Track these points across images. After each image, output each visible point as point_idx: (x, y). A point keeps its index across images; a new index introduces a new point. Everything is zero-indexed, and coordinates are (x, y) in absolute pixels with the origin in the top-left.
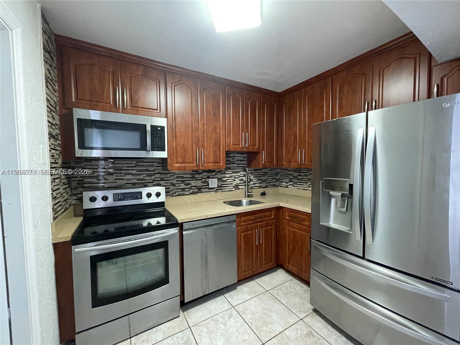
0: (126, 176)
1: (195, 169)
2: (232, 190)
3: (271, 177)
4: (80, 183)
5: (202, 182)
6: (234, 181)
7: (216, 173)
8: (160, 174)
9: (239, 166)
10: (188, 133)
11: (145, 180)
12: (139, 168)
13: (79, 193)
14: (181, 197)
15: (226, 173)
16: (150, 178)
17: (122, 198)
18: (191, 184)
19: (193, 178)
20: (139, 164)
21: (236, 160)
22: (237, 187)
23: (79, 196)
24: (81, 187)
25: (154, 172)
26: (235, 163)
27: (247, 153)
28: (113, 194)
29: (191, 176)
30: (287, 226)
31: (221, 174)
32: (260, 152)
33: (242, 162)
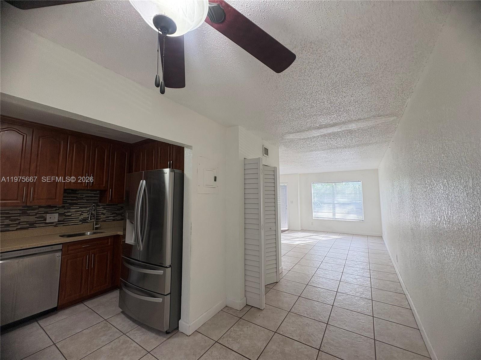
2: (78, 224)
5: (36, 217)
6: (81, 215)
7: (58, 208)
9: (89, 201)
15: (71, 208)
18: (20, 220)
19: (24, 213)
21: (86, 196)
22: (84, 221)
26: (84, 199)
27: (100, 190)
29: (21, 212)
31: (64, 209)
32: (107, 190)
33: (93, 198)
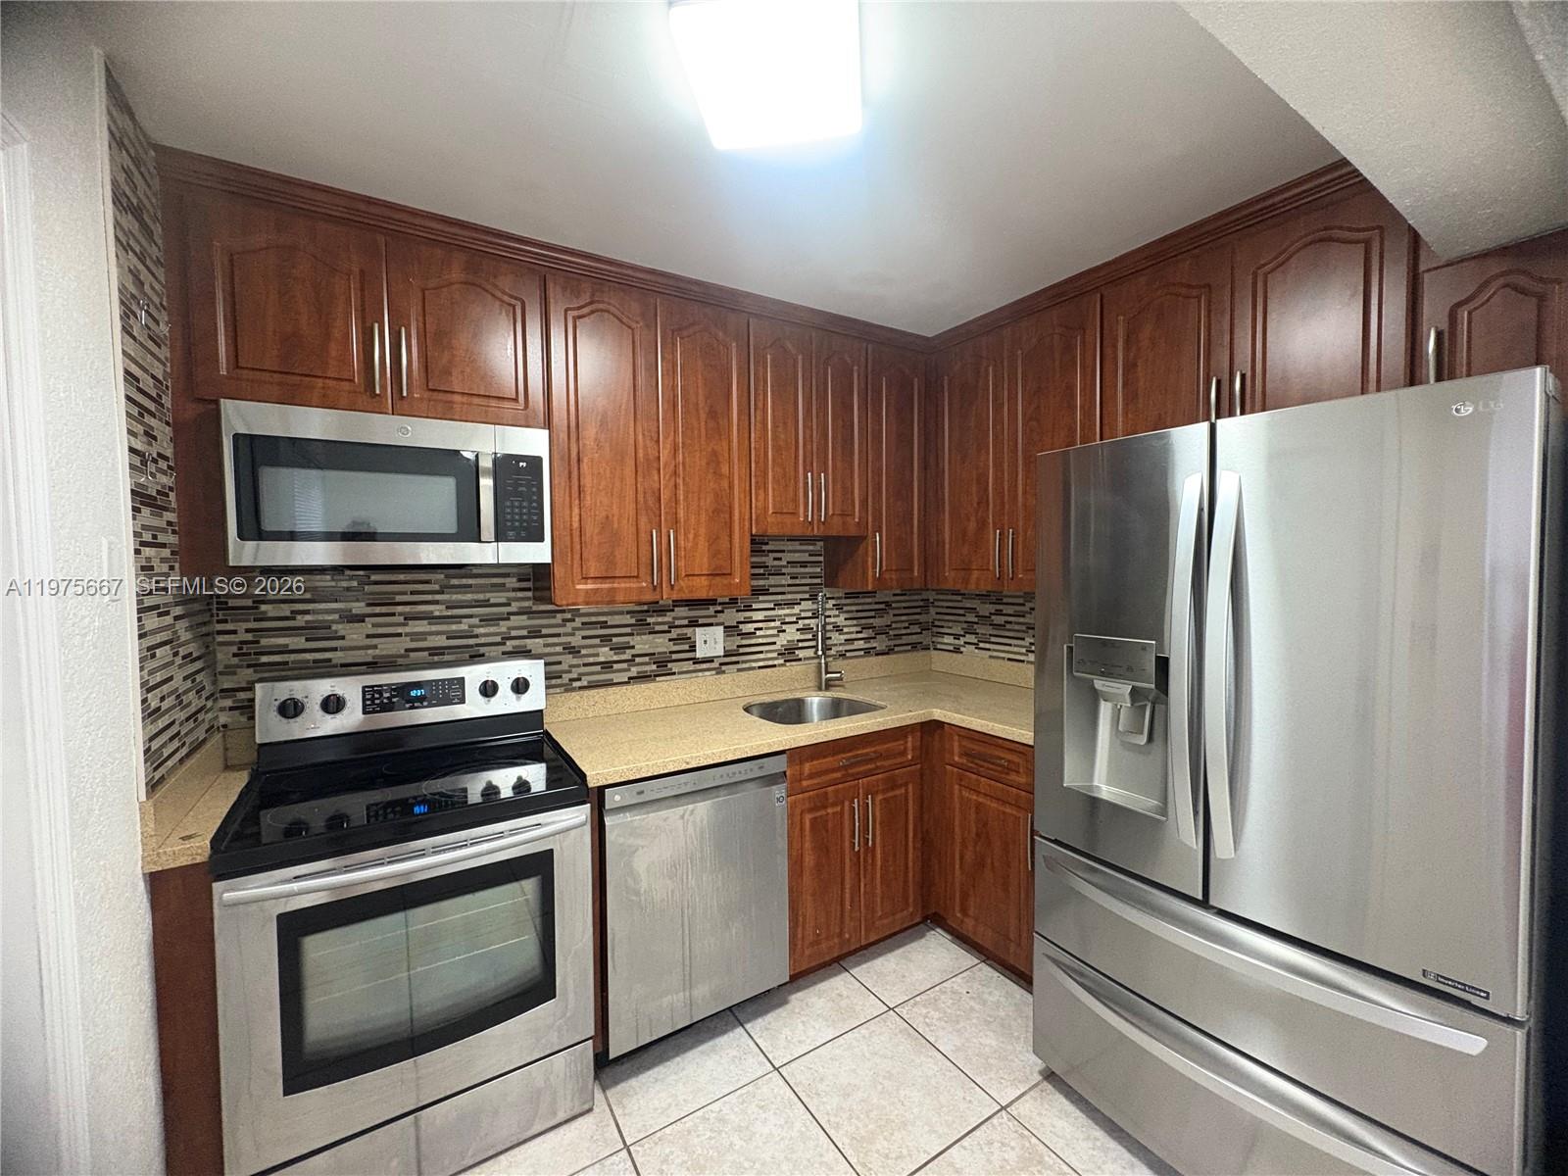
0: (410, 622)
1: (648, 597)
2: (774, 666)
3: (904, 618)
4: (244, 651)
5: (670, 640)
6: (781, 634)
7: (719, 608)
8: (525, 617)
9: (797, 582)
10: (622, 479)
11: (477, 636)
12: (455, 597)
13: (244, 685)
14: (598, 693)
15: (754, 606)
16: (492, 629)
17: (394, 700)
18: (633, 647)
19: (641, 625)
20: (455, 582)
21: (788, 563)
22: (789, 653)
23: (242, 695)
24: (249, 666)
25: (505, 609)
26: (784, 574)
27: (825, 539)
28: (364, 688)
29: (633, 621)
30: (957, 787)
31: (735, 610)
32: (866, 538)
33: (807, 570)
